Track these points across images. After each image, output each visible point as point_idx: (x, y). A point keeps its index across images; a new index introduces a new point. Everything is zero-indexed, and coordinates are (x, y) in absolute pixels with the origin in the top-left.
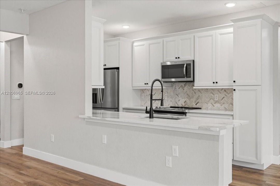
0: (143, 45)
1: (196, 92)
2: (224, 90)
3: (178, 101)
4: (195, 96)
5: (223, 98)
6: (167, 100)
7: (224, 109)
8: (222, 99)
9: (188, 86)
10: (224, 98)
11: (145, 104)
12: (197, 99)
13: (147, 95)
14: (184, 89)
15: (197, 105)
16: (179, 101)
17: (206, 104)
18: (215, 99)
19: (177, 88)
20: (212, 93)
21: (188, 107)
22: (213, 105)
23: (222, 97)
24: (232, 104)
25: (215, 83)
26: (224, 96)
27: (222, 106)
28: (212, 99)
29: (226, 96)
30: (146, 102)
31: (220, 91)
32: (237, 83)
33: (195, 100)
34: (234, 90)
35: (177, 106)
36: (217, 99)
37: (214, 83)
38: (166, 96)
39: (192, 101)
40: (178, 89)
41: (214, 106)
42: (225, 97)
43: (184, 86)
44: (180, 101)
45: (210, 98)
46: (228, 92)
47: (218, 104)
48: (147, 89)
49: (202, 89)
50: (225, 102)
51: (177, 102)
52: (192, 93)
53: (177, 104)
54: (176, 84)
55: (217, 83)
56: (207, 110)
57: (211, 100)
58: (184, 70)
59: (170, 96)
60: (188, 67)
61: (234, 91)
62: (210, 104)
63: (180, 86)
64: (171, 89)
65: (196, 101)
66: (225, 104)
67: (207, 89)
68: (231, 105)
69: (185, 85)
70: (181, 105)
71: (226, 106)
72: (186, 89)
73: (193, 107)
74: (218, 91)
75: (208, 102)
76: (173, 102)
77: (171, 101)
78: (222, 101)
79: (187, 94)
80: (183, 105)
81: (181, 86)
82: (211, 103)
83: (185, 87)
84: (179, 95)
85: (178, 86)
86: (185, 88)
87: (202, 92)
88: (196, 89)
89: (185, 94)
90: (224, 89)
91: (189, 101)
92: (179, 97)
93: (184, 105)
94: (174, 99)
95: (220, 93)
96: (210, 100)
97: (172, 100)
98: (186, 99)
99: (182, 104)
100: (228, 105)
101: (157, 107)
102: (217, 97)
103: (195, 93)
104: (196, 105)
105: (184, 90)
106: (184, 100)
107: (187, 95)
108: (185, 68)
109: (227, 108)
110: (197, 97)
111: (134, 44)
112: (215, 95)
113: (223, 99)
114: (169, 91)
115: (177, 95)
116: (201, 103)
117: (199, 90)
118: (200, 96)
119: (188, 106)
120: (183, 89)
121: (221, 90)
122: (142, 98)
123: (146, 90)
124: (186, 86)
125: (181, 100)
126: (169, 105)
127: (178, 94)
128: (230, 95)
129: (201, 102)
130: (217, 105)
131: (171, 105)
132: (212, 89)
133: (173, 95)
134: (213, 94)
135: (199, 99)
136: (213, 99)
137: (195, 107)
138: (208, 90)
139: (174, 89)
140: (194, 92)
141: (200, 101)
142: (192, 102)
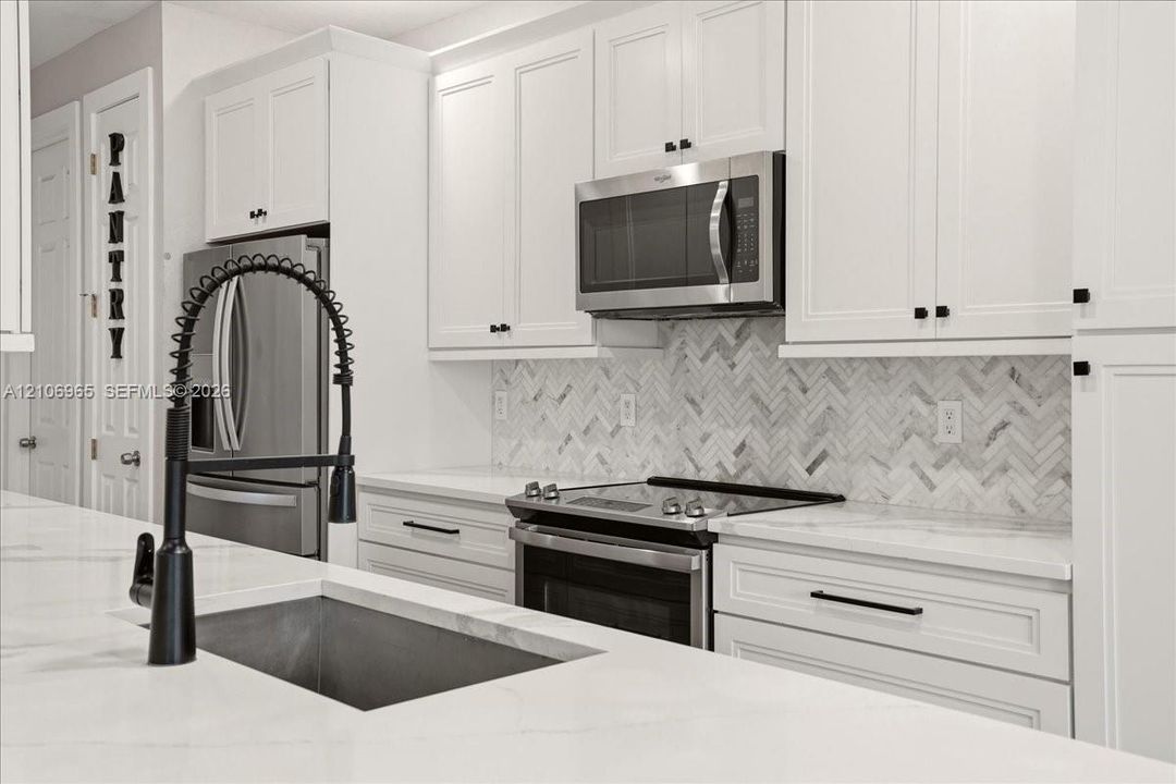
0: (484, 81)
1: (809, 386)
2: (1003, 368)
3: (698, 442)
4: (804, 413)
5: (996, 430)
6: (635, 435)
7: (1007, 510)
8: (993, 437)
9: (760, 344)
10: (1004, 425)
11: (512, 456)
12: (818, 434)
13: (523, 401)
14: (736, 359)
15: (819, 472)
16: (704, 439)
17: (876, 470)
18: (942, 437)
19: (694, 353)
20: (921, 393)
21: (759, 483)
22: (923, 477)
23: (994, 422)
24: (1067, 477)
25: (932, 312)
26: (1004, 412)
27: (994, 491)
28: (920, 435)
29: (1022, 411)
30: (520, 445)
31: (979, 378)
32: (1098, 312)
33: (805, 438)
34: (1082, 369)
35: (690, 475)
36: (956, 438)
37: (921, 313)
38: (627, 404)
39: (786, 447)
40: (698, 362)
41: (932, 487)
42: (1015, 418)
43: (732, 342)
44: (710, 442)
45: (905, 425)
46: (1039, 387)
47: (964, 472)
48: (525, 362)
49: (850, 360)
50: (1013, 461)
51: (693, 449)
52: (785, 389)
53: (692, 460)
54: (684, 330)
55: (942, 312)
56: (886, 513)
57: (914, 438)
58: (714, 226)
59: (651, 413)
60: (742, 203)
61: (1076, 380)
62: (900, 471)
63: (707, 344)
64: (659, 365)
65: (805, 449)
66: (1011, 473)
67: (880, 360)
68: (1061, 484)
69: (738, 335)
70: (717, 471)
71: (1023, 486)
72: (745, 361)
73: (794, 487)
74: (964, 374)
75: (891, 450)
76: (666, 448)
77: (656, 439)
78: (988, 454)
79: (752, 397)
80: (725, 470)
81: (719, 344)
82: (914, 465)
83: (739, 346)
84: (703, 406)
85: (699, 344)
86: (740, 353)
87: (850, 384)
88: (813, 360)
89: (743, 398)
90: (1006, 358)
91: (768, 442)
92: (706, 413)
93: (732, 471)
94: (673, 426)
95: (979, 391)
96: (906, 439)
97: (662, 435)
98: (748, 428)
99: (720, 464)
100: (1034, 481)
101: (535, 486)
102: (952, 418)
103: (805, 391)
104: (810, 470)
105: (733, 366)
106: (734, 437)
107: (750, 402)
108: (716, 214)
109: (1031, 509)
110: (814, 417)
111: (438, 78)
112: (942, 406)
113: (1002, 439)
114: (649, 374)
115: (692, 402)
116: (846, 459)
117: (833, 370)
118: (840, 411)
119: (761, 475)
120: (726, 359)
121: (985, 372)
122: (498, 416)
123: (520, 365)
124: (749, 343)
125: (715, 436)
126: (644, 467)
127: (698, 399)
128: (1051, 404)
129: (843, 452)
130: (956, 481)
131: (656, 468)
132: (917, 361)
133: (668, 399)
134: (929, 402)
135: (830, 435)
136: (929, 437)
137: (804, 488)
138: (892, 371)
139: (673, 360)
140: (800, 380)
141: (838, 445)
142: (785, 453)
